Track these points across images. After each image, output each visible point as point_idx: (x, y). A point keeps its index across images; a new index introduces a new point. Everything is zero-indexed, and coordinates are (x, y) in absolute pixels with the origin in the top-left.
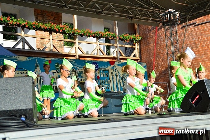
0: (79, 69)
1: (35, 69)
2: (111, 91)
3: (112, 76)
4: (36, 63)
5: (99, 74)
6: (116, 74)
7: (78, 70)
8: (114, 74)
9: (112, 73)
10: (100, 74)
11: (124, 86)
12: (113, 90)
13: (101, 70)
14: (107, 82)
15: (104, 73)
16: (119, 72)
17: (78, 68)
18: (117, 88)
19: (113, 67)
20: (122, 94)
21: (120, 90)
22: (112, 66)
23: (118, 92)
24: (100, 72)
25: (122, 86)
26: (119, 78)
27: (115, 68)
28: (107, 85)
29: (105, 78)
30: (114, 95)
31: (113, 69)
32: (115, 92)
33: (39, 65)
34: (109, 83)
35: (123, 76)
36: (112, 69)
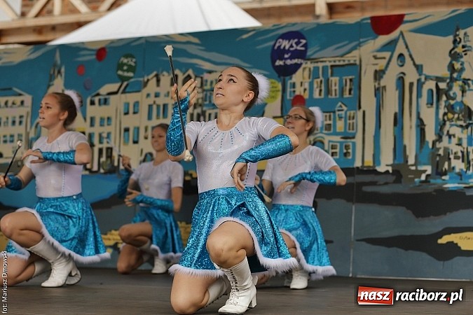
0: (210, 72)
1: (49, 86)
2: (358, 164)
3: (379, 92)
4: (55, 65)
5: (306, 85)
6: (401, 80)
7: (206, 76)
8: (389, 81)
9: (379, 75)
10: (311, 84)
11: (440, 139)
12: (369, 161)
13: (320, 65)
14: (340, 125)
15: (335, 80)
16: (419, 68)
17: (207, 66)
18: (399, 149)
19: (391, 46)
20: (426, 181)
21: (411, 161)
22: (383, 39)
23: (398, 173)
24: (314, 74)
25: (430, 136)
26: (419, 95)
27: (400, 48)
28: (338, 139)
29: (335, 102)
30: (374, 183)
31: (387, 55)
32: (381, 169)
33: (63, 70)
34: (353, 127)
35: (443, 86)
36: (379, 55)
